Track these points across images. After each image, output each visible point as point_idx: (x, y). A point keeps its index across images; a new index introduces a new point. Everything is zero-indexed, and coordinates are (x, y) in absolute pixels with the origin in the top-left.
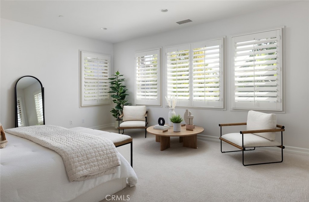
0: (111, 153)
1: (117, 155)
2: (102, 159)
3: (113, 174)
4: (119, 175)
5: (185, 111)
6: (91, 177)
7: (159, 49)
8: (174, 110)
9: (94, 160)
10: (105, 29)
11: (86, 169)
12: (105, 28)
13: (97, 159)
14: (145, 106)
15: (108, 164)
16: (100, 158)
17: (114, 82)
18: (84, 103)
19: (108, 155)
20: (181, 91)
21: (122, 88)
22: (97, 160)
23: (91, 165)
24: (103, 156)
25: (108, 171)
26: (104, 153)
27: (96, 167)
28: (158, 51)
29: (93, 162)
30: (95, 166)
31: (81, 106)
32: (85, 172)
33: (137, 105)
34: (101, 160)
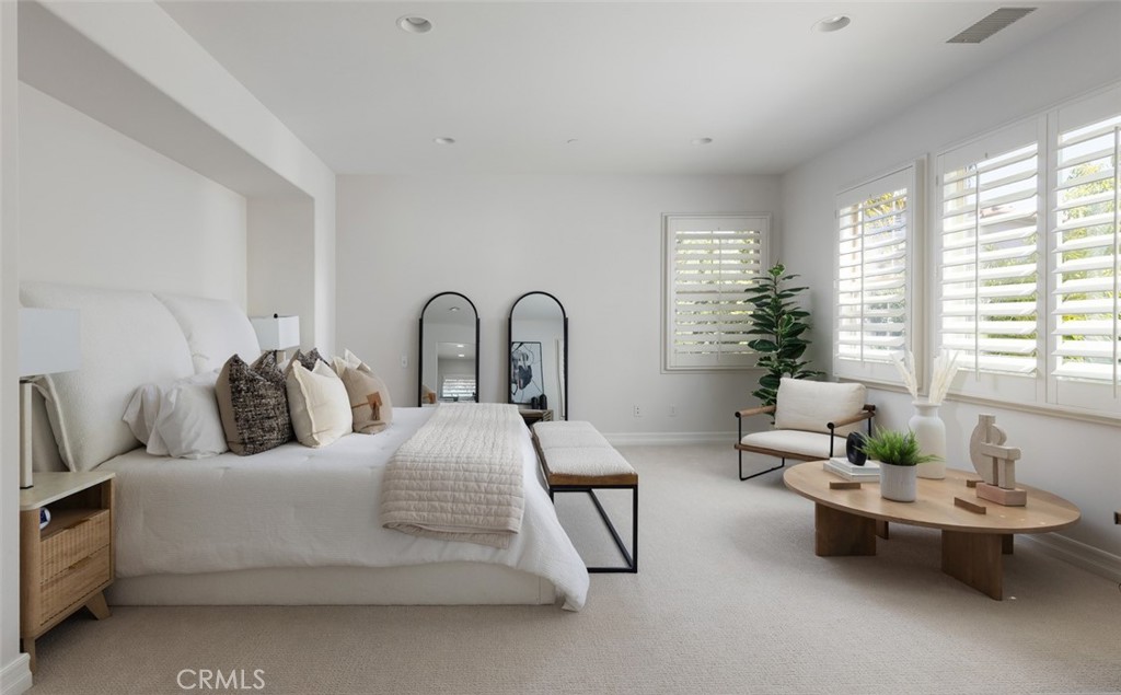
0: (500, 493)
1: (513, 503)
2: (468, 500)
3: (498, 548)
4: (512, 557)
5: (977, 424)
6: (422, 532)
7: (914, 164)
8: (936, 411)
9: (446, 496)
10: (709, 140)
11: (418, 510)
12: (705, 137)
13: (454, 497)
14: (858, 385)
15: (482, 518)
16: (462, 496)
17: (764, 300)
18: (673, 362)
19: (489, 496)
20: (1013, 333)
21: (790, 319)
22: (455, 500)
23: (433, 507)
24: (472, 495)
25: (481, 536)
26: (479, 487)
27: (444, 515)
28: (911, 174)
29: (439, 500)
30: (443, 510)
31: (665, 369)
32: (413, 516)
33: (842, 380)
34: (464, 502)
